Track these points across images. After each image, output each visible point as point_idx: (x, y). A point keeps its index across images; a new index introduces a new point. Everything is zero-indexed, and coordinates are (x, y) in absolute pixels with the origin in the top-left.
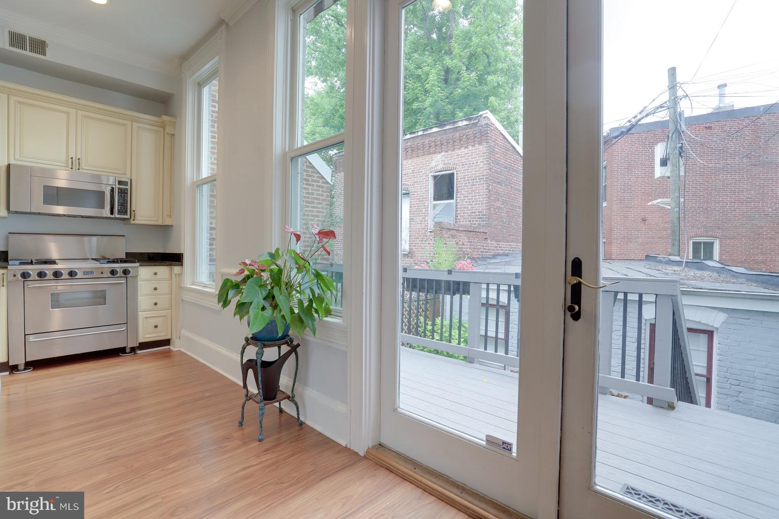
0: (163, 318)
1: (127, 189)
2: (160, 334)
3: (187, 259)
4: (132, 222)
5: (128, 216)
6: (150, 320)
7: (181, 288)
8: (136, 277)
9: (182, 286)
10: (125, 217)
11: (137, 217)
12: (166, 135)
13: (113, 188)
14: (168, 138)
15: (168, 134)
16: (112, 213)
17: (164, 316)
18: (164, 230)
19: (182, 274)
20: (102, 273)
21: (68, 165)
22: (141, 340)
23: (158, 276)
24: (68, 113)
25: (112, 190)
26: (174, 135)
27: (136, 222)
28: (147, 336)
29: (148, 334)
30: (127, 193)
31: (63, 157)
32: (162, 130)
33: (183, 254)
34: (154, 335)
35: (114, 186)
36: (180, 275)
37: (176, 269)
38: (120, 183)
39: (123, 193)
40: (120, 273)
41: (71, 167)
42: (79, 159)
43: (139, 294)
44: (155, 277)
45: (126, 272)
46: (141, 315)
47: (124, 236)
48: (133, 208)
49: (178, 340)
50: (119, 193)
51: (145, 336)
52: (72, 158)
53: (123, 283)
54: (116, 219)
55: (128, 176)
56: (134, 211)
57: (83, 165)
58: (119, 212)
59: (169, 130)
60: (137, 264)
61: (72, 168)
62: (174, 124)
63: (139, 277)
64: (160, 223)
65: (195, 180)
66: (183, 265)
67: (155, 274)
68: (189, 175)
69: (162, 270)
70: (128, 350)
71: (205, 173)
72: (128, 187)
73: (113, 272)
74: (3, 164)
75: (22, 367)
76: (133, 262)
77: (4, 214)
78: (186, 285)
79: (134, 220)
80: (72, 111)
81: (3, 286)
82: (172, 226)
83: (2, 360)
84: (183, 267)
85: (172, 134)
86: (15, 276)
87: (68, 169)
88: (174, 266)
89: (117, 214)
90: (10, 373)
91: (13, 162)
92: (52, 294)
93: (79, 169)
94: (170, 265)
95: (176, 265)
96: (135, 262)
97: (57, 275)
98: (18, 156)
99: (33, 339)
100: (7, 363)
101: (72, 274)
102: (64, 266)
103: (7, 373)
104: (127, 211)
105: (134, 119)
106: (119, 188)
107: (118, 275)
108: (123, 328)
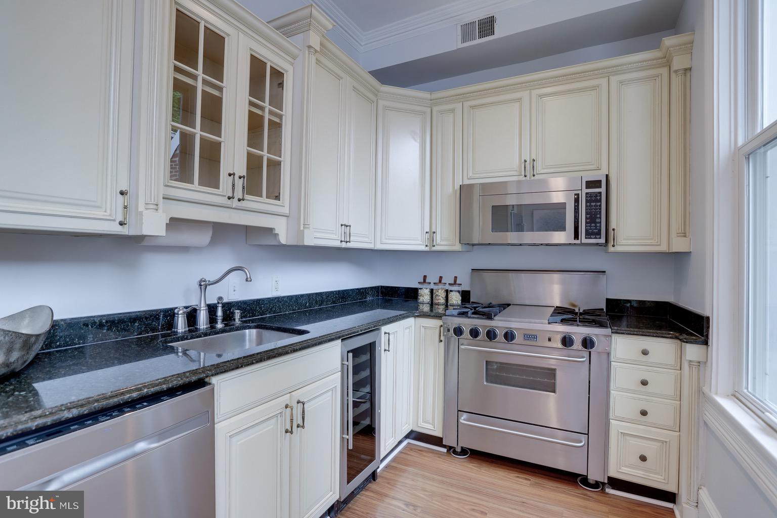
0: (659, 444)
1: (600, 193)
2: (653, 476)
3: (718, 331)
4: (611, 249)
5: (603, 240)
6: (632, 441)
7: (701, 396)
8: (607, 353)
9: (705, 389)
10: (598, 241)
11: (620, 240)
12: (673, 75)
13: (578, 195)
14: (676, 80)
15: (676, 71)
16: (576, 236)
17: (663, 442)
19: (705, 363)
20: (549, 340)
21: (521, 173)
22: (613, 473)
23: (650, 358)
24: (520, 100)
25: (577, 200)
26: (690, 69)
27: (618, 249)
28: (625, 469)
29: (626, 466)
30: (600, 201)
31: (515, 163)
32: (664, 71)
33: (708, 318)
34: (639, 473)
35: (579, 192)
36: (701, 365)
37: (692, 351)
38: (590, 184)
40: (577, 345)
41: (523, 173)
42: (534, 160)
43: (612, 386)
44: (644, 358)
45: (587, 343)
46: (615, 426)
48: (613, 224)
50: (587, 201)
51: (622, 468)
52: (525, 161)
53: (584, 361)
54: (582, 244)
55: (604, 171)
56: (613, 230)
57: (540, 169)
58: (589, 235)
59: (679, 63)
60: (608, 331)
61: (525, 176)
62: (689, 48)
63: (612, 354)
64: (663, 248)
65: (740, 143)
66: (710, 343)
67: (645, 353)
68: (725, 137)
69: (661, 347)
70: (591, 482)
72: (603, 190)
73: (567, 341)
74: (457, 187)
75: (459, 450)
76: (601, 325)
77: (458, 247)
78: (716, 394)
79: (613, 246)
80: (525, 95)
81: (441, 341)
82: (687, 254)
83: (438, 433)
84: (710, 348)
85: (686, 70)
86: (449, 330)
87: (522, 178)
88: (687, 342)
89: (586, 238)
90: (448, 451)
91: (467, 182)
92: (486, 361)
93: (534, 176)
94: (677, 338)
95: (691, 343)
96: (606, 327)
97: (491, 335)
98: (471, 174)
99: (464, 420)
100: (441, 439)
101: (509, 336)
102: (500, 323)
103: (445, 450)
104: (600, 230)
105: (609, 73)
106: (587, 194)
107: (575, 347)
108: (581, 442)
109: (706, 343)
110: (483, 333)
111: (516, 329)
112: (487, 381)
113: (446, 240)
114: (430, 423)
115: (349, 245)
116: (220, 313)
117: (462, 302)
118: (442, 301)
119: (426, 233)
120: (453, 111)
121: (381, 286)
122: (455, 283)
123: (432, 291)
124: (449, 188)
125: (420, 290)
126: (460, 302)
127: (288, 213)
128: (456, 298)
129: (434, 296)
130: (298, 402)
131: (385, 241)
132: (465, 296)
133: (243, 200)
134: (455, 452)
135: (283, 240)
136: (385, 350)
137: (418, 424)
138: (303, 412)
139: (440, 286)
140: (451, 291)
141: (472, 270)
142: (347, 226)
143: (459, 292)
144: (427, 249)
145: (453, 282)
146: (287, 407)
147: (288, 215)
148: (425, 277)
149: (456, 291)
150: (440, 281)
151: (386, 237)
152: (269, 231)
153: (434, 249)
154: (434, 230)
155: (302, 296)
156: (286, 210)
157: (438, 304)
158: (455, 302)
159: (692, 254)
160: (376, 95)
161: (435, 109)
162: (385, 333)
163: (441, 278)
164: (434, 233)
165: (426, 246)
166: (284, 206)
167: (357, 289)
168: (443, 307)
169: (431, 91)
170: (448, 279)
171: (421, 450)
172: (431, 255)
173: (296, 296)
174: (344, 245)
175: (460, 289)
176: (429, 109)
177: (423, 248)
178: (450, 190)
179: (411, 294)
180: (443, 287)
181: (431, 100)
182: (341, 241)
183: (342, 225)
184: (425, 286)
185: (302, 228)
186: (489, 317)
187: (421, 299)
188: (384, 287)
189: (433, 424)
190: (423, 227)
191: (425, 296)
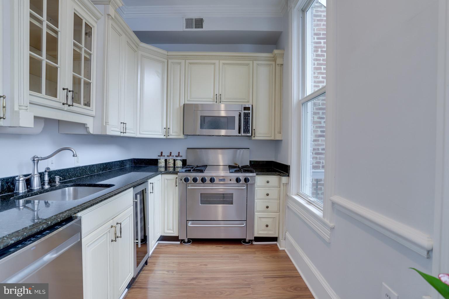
0: (272, 219)
1: (249, 113)
2: (270, 232)
3: (293, 171)
4: (253, 138)
5: (250, 134)
6: (263, 220)
7: (287, 196)
8: (254, 184)
9: (288, 194)
10: (248, 135)
11: (257, 134)
12: (277, 66)
13: (240, 113)
14: (278, 68)
15: (278, 64)
16: (239, 133)
17: (273, 218)
18: (276, 144)
19: (288, 183)
20: (230, 180)
21: (214, 100)
22: (256, 235)
23: (270, 184)
24: (214, 64)
25: (240, 115)
26: (283, 65)
27: (256, 138)
28: (260, 232)
29: (261, 231)
30: (249, 116)
31: (212, 96)
32: (273, 63)
33: (289, 166)
34: (265, 232)
35: (241, 112)
36: (287, 184)
37: (284, 179)
38: (245, 108)
39: (247, 115)
40: (242, 181)
41: (215, 101)
42: (220, 95)
43: (256, 198)
44: (268, 184)
45: (246, 180)
46: (257, 215)
47: (249, 149)
48: (254, 128)
49: (284, 241)
50: (244, 116)
51: (259, 232)
52: (216, 95)
53: (245, 188)
54: (242, 136)
55: (251, 103)
56: (254, 130)
57: (223, 99)
58: (244, 132)
59: (279, 61)
60: (254, 174)
61: (216, 102)
62: (282, 55)
63: (256, 184)
64: (272, 138)
65: (300, 99)
66: (290, 176)
67: (268, 182)
68: (295, 96)
69: (273, 179)
70: (247, 241)
71: (309, 91)
72: (250, 112)
73: (238, 180)
74: (182, 104)
75: (186, 241)
76: (252, 172)
77: (182, 136)
78: (292, 195)
79: (254, 137)
80: (217, 62)
81: (177, 186)
82: (281, 140)
83: (176, 234)
84: (290, 178)
85: (281, 64)
86: (181, 180)
87: (215, 103)
88: (282, 176)
89: (244, 133)
90: (180, 243)
91: (187, 102)
92: (201, 194)
93: (220, 102)
94: (279, 175)
95: (284, 176)
96: (253, 172)
97: (203, 180)
98: (189, 99)
99: (190, 224)
100: (178, 237)
101: (212, 180)
102: (207, 174)
103: (179, 243)
104: (249, 130)
105: (254, 59)
106: (244, 113)
107: (241, 183)
108: (244, 224)
109: (289, 176)
110: (199, 179)
111: (215, 176)
112: (201, 204)
113: (175, 132)
114: (171, 230)
115: (125, 135)
116: (46, 178)
117: (182, 165)
118: (172, 165)
119: (164, 128)
120: (180, 63)
121: (134, 159)
122: (179, 156)
123: (166, 160)
124: (177, 104)
125: (159, 160)
126: (181, 165)
127: (95, 114)
128: (179, 164)
129: (167, 163)
130: (117, 224)
131: (141, 132)
132: (184, 162)
133: (73, 106)
134: (184, 242)
135: (91, 131)
136: (151, 193)
137: (164, 232)
138: (121, 228)
139: (171, 157)
140: (177, 160)
141: (187, 148)
142: (124, 123)
143: (181, 160)
144: (165, 137)
145: (178, 155)
146: (112, 227)
147: (94, 116)
148: (162, 153)
149: (179, 160)
150: (170, 155)
151: (143, 131)
152: (84, 125)
153: (168, 137)
154: (168, 127)
155: (93, 165)
156: (93, 113)
157: (169, 167)
158: (179, 166)
159: (283, 141)
160: (137, 48)
161: (170, 61)
162: (151, 183)
163: (171, 153)
164: (169, 128)
165: (164, 136)
166: (93, 111)
167: (122, 161)
168: (172, 168)
169: (168, 50)
170: (175, 153)
171: (166, 245)
172: (167, 140)
173: (89, 166)
174: (122, 135)
175: (182, 158)
176: (166, 61)
177: (162, 137)
178: (178, 106)
179: (154, 163)
180: (172, 158)
181: (167, 56)
182: (121, 132)
183: (121, 123)
184: (162, 158)
185: (104, 125)
186: (202, 171)
187: (160, 165)
188: (135, 159)
189: (173, 230)
190: (162, 125)
191: (162, 163)
